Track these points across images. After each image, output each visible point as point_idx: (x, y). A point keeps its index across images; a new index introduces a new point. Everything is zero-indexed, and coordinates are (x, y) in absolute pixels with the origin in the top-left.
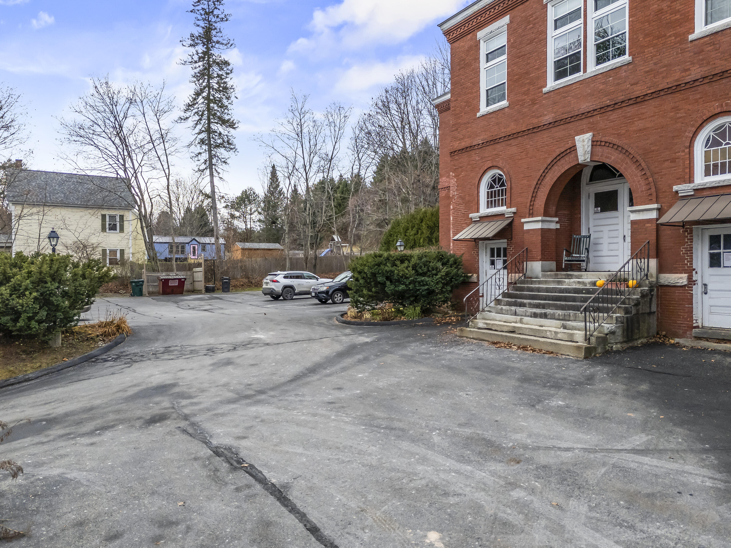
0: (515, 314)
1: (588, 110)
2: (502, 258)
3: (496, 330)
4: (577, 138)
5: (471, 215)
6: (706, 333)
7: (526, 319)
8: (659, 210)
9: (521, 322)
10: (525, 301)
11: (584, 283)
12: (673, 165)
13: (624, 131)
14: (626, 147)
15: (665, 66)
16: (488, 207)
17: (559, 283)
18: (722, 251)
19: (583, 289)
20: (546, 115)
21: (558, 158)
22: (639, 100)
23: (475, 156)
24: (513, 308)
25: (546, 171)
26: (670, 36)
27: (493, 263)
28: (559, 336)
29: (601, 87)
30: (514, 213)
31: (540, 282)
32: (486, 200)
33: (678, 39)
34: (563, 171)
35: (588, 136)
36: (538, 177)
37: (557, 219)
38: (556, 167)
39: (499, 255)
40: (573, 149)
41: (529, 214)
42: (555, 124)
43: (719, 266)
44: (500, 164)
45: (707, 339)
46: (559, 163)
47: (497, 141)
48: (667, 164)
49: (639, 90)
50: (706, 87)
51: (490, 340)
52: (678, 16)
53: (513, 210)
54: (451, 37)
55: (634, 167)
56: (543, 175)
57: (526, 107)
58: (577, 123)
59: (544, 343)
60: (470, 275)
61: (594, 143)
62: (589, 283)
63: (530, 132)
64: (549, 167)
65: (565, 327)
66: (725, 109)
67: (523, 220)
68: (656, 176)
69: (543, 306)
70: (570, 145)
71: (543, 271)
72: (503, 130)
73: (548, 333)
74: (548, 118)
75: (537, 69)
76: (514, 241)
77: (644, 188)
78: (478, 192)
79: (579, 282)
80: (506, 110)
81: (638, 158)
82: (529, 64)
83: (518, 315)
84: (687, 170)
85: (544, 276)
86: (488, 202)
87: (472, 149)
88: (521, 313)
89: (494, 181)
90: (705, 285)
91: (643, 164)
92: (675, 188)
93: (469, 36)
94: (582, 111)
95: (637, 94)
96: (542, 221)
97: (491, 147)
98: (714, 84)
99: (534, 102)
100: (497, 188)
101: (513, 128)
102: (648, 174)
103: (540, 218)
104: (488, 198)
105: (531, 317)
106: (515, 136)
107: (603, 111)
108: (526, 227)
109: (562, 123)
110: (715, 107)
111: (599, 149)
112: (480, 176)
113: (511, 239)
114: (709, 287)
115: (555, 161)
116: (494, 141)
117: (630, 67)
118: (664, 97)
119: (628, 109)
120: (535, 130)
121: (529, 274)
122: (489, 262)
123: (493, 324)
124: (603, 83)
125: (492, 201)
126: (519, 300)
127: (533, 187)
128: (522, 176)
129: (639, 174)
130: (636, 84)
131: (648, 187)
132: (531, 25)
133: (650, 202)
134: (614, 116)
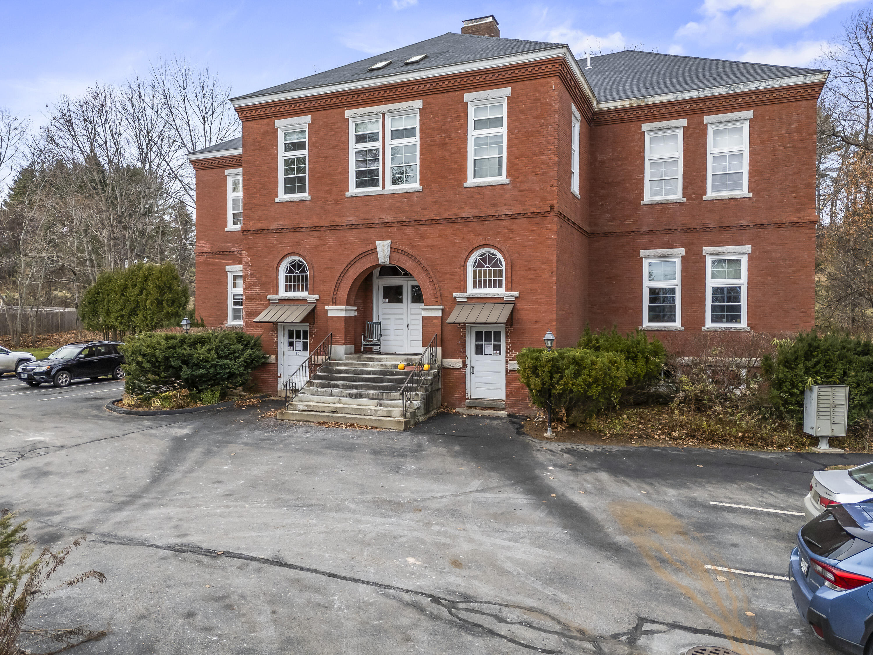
0: (331, 395)
1: (387, 221)
2: (302, 340)
3: (317, 411)
4: (377, 242)
5: (269, 297)
6: (474, 403)
7: (344, 399)
8: (443, 310)
9: (340, 402)
10: (339, 383)
11: (386, 366)
12: (452, 277)
13: (416, 245)
14: (418, 258)
15: (447, 201)
16: (287, 291)
17: (364, 365)
18: (483, 343)
19: (388, 371)
20: (348, 216)
21: (360, 257)
22: (427, 222)
23: (274, 240)
24: (329, 390)
25: (349, 266)
26: (450, 179)
27: (291, 344)
28: (379, 413)
29: (398, 205)
30: (317, 300)
31: (345, 365)
32: (285, 283)
33: (456, 183)
34: (365, 268)
35: (388, 242)
36: (341, 270)
37: (355, 308)
38: (358, 264)
39: (298, 337)
40: (374, 251)
41: (333, 302)
42: (357, 226)
43: (481, 353)
44: (301, 252)
45: (476, 408)
46: (362, 261)
47: (298, 230)
48: (448, 276)
49: (428, 215)
50: (475, 224)
51: (315, 421)
52: (456, 166)
53: (317, 296)
54: (243, 115)
55: (424, 274)
56: (347, 269)
57: (329, 205)
58: (378, 230)
59: (368, 420)
60: (268, 356)
61: (393, 250)
62: (391, 366)
63: (333, 228)
64: (352, 263)
65: (381, 405)
66: (487, 243)
67: (327, 307)
68: (441, 284)
69: (356, 387)
70: (371, 247)
71: (346, 354)
72: (304, 221)
73: (369, 411)
74: (351, 220)
75: (340, 173)
76: (316, 325)
77: (431, 292)
78: (277, 275)
79: (382, 365)
80: (308, 203)
81: (428, 268)
82: (331, 166)
83: (334, 396)
84: (462, 283)
85: (347, 359)
86: (286, 285)
87: (269, 231)
88: (337, 394)
89: (294, 266)
90: (473, 367)
91: (431, 273)
92: (454, 295)
93: (266, 121)
94: (381, 221)
95: (427, 217)
96: (346, 310)
97: (291, 234)
98: (480, 223)
99: (336, 202)
100: (297, 273)
101: (314, 221)
102: (435, 281)
103: (344, 307)
104: (287, 281)
105: (347, 397)
106: (317, 229)
107: (399, 224)
108: (330, 314)
109: (364, 226)
110: (481, 240)
111: (395, 255)
112: (279, 260)
113: (314, 323)
114: (475, 369)
115: (358, 258)
116: (295, 229)
117: (421, 194)
118: (446, 225)
119: (420, 228)
120: (338, 228)
121: (333, 357)
122: (287, 343)
123: (314, 406)
124: (400, 202)
125: (291, 285)
126: (332, 382)
127: (337, 278)
128: (326, 266)
129: (428, 280)
130: (426, 209)
131: (435, 291)
132: (333, 133)
133: (436, 303)
134: (409, 230)
